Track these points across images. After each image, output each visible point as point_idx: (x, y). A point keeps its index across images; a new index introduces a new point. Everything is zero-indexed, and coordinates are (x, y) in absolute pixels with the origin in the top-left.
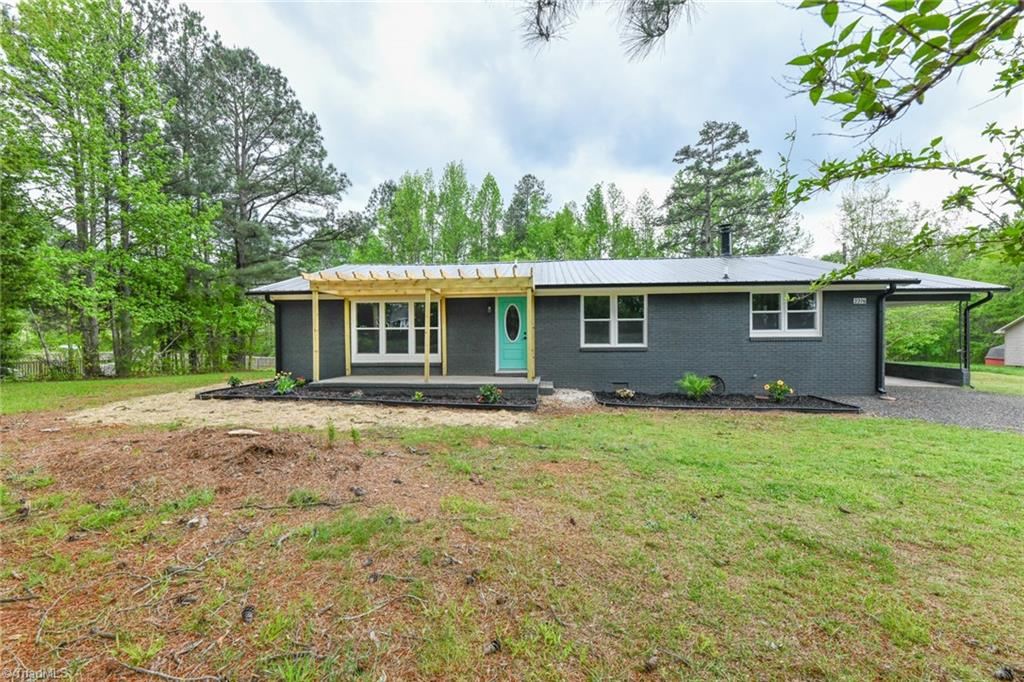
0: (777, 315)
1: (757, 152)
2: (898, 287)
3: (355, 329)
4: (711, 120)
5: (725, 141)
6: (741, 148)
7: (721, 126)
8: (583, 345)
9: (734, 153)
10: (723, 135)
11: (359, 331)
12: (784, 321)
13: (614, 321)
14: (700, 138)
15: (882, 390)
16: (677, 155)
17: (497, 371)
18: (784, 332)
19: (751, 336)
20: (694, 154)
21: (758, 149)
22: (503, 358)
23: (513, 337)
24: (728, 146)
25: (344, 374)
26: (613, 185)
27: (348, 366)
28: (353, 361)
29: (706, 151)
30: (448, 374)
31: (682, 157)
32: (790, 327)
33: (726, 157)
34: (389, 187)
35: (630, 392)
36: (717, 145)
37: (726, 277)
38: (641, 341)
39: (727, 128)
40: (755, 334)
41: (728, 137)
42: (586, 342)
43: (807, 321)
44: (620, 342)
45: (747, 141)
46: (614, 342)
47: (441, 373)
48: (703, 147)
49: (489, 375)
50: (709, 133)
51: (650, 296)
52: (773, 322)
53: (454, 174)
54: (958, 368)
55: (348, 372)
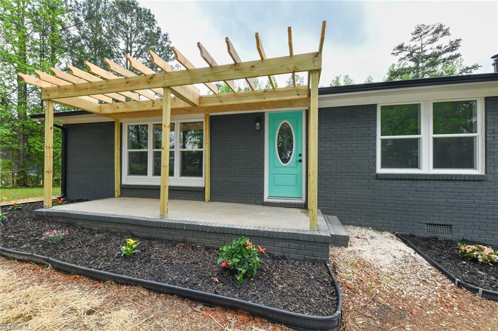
3: (126, 151)
4: (420, 24)
5: (431, 37)
6: (443, 40)
7: (428, 26)
8: (380, 170)
10: (429, 34)
11: (130, 153)
13: (427, 137)
14: (412, 37)
16: (394, 50)
17: (266, 199)
20: (406, 49)
22: (272, 184)
23: (285, 160)
24: (433, 41)
25: (113, 196)
26: (347, 76)
27: (117, 187)
28: (126, 183)
29: (416, 45)
30: (211, 200)
31: (398, 51)
36: (424, 40)
39: (433, 28)
41: (433, 34)
42: (384, 166)
44: (435, 166)
45: (449, 34)
46: (427, 166)
47: (204, 198)
48: (413, 43)
49: (256, 204)
50: (418, 33)
55: (117, 193)
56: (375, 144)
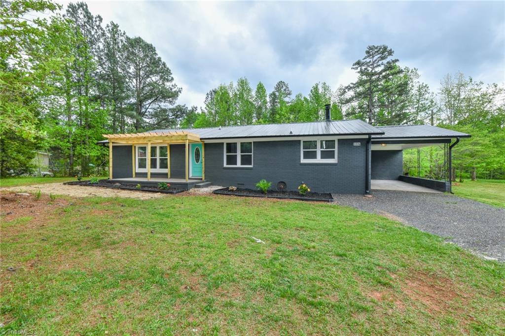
0: (316, 151)
1: (397, 60)
2: (373, 136)
3: (137, 158)
4: (371, 45)
5: (380, 56)
6: (389, 59)
7: (377, 48)
8: (225, 165)
9: (386, 62)
10: (379, 52)
12: (319, 154)
13: (239, 155)
14: (365, 55)
15: (368, 191)
16: (353, 65)
17: (190, 177)
18: (319, 160)
19: (302, 162)
20: (363, 64)
21: (397, 59)
22: (193, 171)
23: (197, 162)
24: (382, 58)
25: (132, 177)
26: (325, 83)
27: (134, 173)
28: (136, 171)
29: (370, 62)
30: (171, 178)
31: (357, 66)
32: (322, 158)
33: (382, 64)
34: (214, 91)
35: (235, 188)
36: (376, 58)
37: (291, 133)
38: (251, 164)
39: (380, 49)
40: (303, 161)
41: (381, 53)
42: (227, 164)
43: (330, 155)
44: (242, 165)
45: (392, 55)
46: (239, 165)
47: (167, 178)
48: (368, 60)
50: (370, 52)
51: (254, 142)
52: (313, 155)
53: (243, 83)
54: (444, 182)
55: (134, 175)
56: (223, 157)
